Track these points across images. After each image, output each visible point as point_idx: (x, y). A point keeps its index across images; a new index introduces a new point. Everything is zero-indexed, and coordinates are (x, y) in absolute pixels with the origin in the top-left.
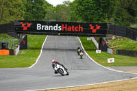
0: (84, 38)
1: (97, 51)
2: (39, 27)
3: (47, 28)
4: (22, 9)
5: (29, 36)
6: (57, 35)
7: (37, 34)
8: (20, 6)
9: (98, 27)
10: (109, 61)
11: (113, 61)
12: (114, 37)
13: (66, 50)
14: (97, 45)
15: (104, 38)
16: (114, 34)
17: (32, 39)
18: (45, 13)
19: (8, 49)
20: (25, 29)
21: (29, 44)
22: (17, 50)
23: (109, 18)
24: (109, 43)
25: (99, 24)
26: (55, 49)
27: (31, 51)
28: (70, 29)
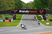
0: (37, 15)
1: (42, 20)
2: (20, 11)
3: (23, 12)
4: (14, 5)
5: (17, 15)
6: (27, 14)
7: (19, 14)
8: (13, 3)
9: (43, 11)
10: (47, 24)
11: (49, 24)
12: (49, 15)
13: (31, 20)
14: (42, 18)
15: (45, 15)
16: (49, 13)
17: (18, 16)
18: (22, 6)
19: (8, 20)
20: (15, 12)
21: (17, 18)
22: (12, 20)
23: (47, 7)
24: (47, 17)
25: (43, 10)
26: (26, 20)
27: (17, 20)
28: (32, 12)
